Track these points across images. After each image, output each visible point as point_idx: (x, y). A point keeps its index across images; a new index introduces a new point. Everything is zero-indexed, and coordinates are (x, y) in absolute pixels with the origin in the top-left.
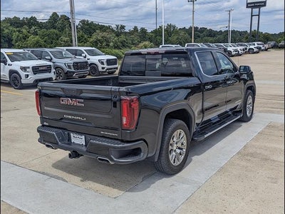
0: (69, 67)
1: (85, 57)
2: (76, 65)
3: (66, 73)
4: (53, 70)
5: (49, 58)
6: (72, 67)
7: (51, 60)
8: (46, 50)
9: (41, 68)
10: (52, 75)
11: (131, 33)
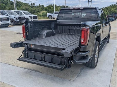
0: (17, 19)
1: (23, 15)
2: (20, 18)
3: (15, 22)
4: (10, 20)
5: (7, 14)
6: (18, 19)
7: (8, 15)
8: (5, 11)
9: (4, 19)
10: (9, 22)
11: (37, 7)
